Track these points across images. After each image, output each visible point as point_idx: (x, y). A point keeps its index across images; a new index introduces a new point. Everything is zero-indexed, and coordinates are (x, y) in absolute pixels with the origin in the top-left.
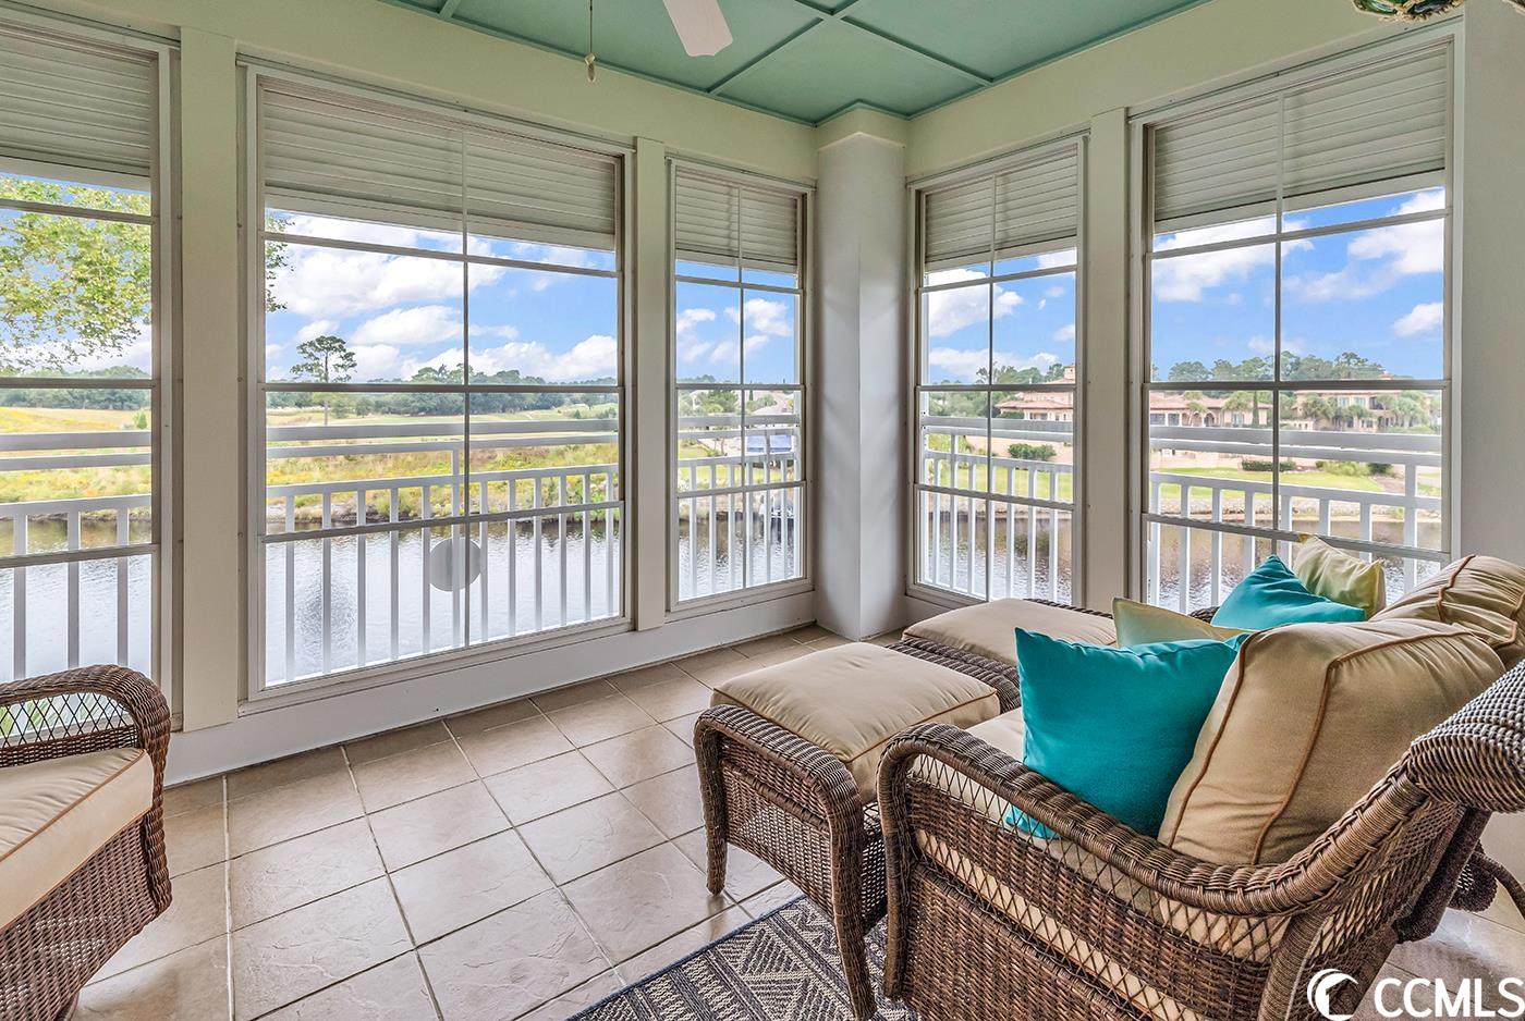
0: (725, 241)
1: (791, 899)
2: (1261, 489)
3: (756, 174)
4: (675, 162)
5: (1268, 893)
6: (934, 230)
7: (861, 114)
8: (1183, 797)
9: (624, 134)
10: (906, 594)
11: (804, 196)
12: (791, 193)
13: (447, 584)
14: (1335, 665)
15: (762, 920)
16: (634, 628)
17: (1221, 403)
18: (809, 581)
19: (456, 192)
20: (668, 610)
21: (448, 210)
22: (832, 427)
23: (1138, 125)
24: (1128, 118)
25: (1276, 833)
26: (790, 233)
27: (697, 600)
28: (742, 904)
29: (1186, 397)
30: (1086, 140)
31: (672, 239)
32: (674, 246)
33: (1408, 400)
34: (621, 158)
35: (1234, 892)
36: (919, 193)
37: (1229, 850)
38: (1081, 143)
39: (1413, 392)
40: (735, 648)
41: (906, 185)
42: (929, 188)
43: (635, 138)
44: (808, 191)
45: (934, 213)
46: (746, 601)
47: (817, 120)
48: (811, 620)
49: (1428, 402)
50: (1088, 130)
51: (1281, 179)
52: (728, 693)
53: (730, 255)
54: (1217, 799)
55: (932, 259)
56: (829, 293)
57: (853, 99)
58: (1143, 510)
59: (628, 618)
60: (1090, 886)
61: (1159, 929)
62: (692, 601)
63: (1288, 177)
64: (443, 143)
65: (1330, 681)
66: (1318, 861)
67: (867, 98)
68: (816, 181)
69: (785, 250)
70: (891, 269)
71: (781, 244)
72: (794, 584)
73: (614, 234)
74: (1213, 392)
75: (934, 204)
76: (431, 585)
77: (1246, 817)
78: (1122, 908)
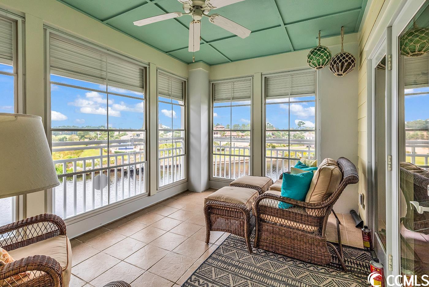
0: (167, 92)
1: (224, 240)
2: (286, 150)
3: (176, 75)
4: (159, 70)
5: (327, 203)
6: (216, 93)
7: (201, 63)
8: (311, 195)
9: (147, 61)
10: (210, 180)
11: (185, 82)
12: (182, 80)
13: (98, 189)
14: (332, 170)
15: (221, 245)
16: (149, 195)
17: (244, 134)
18: (186, 179)
19: (104, 73)
20: (157, 190)
21: (102, 78)
22: (192, 140)
23: (264, 77)
24: (262, 75)
25: (324, 196)
26: (181, 91)
27: (165, 185)
28: (215, 244)
29: (237, 133)
30: (253, 78)
31: (158, 91)
32: (158, 93)
33: (278, 133)
34: (146, 68)
35: (322, 205)
36: (213, 84)
37: (318, 201)
38: (252, 79)
39: (279, 132)
40: (172, 198)
41: (210, 82)
42: (215, 83)
43: (149, 63)
44: (186, 80)
45: (216, 89)
46: (174, 186)
47: (189, 63)
48: (187, 189)
49: (282, 134)
50: (253, 76)
51: (289, 92)
52: (210, 198)
53: (169, 95)
54: (316, 194)
55: (215, 100)
56: (192, 107)
57: (200, 60)
58: (265, 156)
59: (148, 193)
60: (296, 214)
61: (308, 216)
62: (168, 185)
63: (291, 91)
64: (100, 58)
65: (332, 173)
66: (334, 197)
67: (203, 60)
68: (188, 78)
69: (181, 95)
70: (207, 102)
71: (179, 93)
72: (183, 180)
73: (143, 88)
74: (242, 132)
75: (216, 87)
76: (95, 189)
77: (321, 195)
78: (302, 215)
